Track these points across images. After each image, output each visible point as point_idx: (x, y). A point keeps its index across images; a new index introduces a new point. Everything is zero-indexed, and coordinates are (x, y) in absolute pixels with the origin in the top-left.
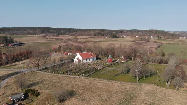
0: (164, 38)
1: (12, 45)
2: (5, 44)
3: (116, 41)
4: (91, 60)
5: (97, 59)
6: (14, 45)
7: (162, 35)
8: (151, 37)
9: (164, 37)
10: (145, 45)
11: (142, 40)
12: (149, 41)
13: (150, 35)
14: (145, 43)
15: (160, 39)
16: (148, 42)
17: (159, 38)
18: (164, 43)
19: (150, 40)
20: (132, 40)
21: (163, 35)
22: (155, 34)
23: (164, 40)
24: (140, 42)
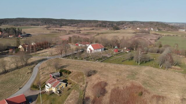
0: (164, 31)
3: (117, 33)
4: (100, 50)
5: (105, 49)
6: (23, 36)
7: (162, 27)
8: (152, 29)
9: (165, 30)
10: (145, 37)
11: (143, 32)
12: (149, 33)
13: (151, 27)
14: (146, 34)
15: (160, 31)
16: (148, 34)
17: (159, 30)
18: (163, 35)
19: (150, 32)
20: (134, 31)
21: (163, 28)
22: (156, 26)
23: (163, 32)
24: (141, 34)
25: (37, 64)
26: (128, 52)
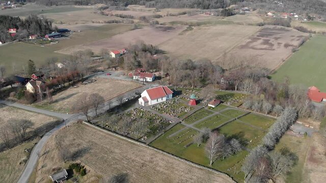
0: (319, 20)
1: (49, 37)
2: (39, 34)
7: (316, 13)
8: (296, 16)
9: (320, 18)
10: (278, 36)
11: (277, 22)
12: (289, 26)
13: (294, 11)
14: (281, 29)
15: (311, 21)
16: (287, 28)
17: (309, 18)
18: (315, 32)
19: (292, 24)
21: (319, 14)
22: (304, 9)
23: (317, 24)
24: (274, 26)
25: (42, 137)
26: (214, 106)
